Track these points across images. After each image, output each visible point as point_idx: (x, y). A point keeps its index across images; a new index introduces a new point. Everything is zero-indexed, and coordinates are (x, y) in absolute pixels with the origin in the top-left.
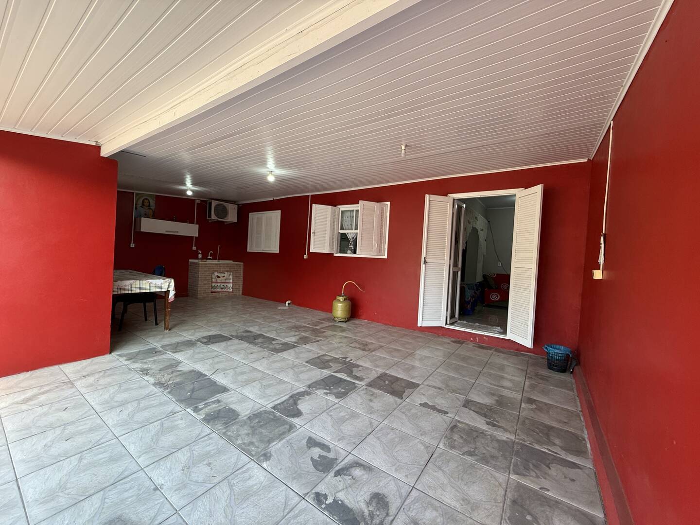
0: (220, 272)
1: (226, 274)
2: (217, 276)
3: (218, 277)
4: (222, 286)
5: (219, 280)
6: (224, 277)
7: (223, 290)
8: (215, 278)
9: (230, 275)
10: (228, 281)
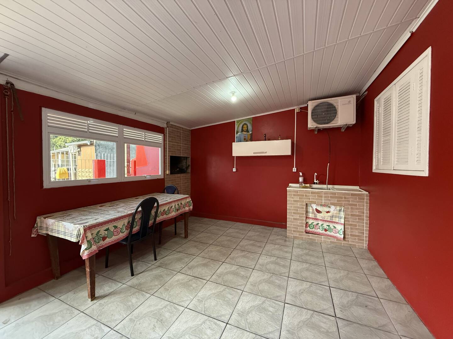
0: (322, 205)
1: (332, 209)
2: (317, 210)
3: (319, 212)
4: (325, 227)
5: (319, 216)
6: (328, 212)
7: (328, 233)
8: (313, 213)
9: (340, 210)
10: (337, 220)
